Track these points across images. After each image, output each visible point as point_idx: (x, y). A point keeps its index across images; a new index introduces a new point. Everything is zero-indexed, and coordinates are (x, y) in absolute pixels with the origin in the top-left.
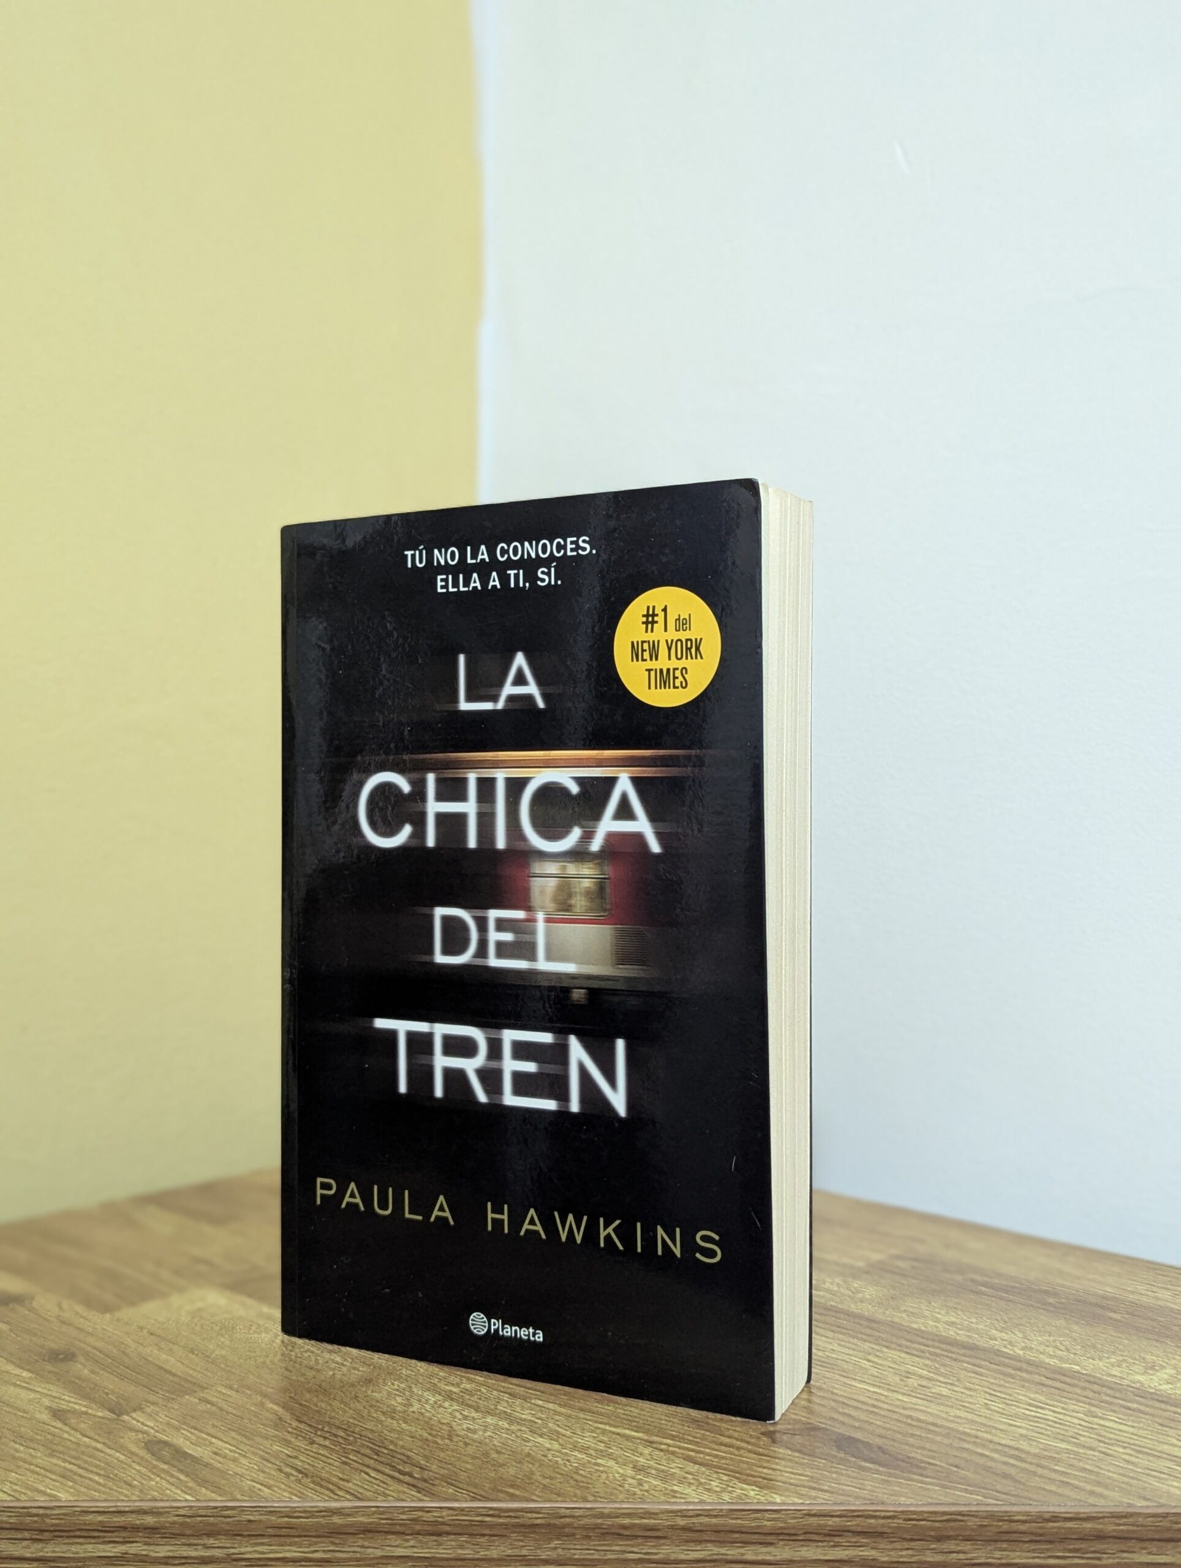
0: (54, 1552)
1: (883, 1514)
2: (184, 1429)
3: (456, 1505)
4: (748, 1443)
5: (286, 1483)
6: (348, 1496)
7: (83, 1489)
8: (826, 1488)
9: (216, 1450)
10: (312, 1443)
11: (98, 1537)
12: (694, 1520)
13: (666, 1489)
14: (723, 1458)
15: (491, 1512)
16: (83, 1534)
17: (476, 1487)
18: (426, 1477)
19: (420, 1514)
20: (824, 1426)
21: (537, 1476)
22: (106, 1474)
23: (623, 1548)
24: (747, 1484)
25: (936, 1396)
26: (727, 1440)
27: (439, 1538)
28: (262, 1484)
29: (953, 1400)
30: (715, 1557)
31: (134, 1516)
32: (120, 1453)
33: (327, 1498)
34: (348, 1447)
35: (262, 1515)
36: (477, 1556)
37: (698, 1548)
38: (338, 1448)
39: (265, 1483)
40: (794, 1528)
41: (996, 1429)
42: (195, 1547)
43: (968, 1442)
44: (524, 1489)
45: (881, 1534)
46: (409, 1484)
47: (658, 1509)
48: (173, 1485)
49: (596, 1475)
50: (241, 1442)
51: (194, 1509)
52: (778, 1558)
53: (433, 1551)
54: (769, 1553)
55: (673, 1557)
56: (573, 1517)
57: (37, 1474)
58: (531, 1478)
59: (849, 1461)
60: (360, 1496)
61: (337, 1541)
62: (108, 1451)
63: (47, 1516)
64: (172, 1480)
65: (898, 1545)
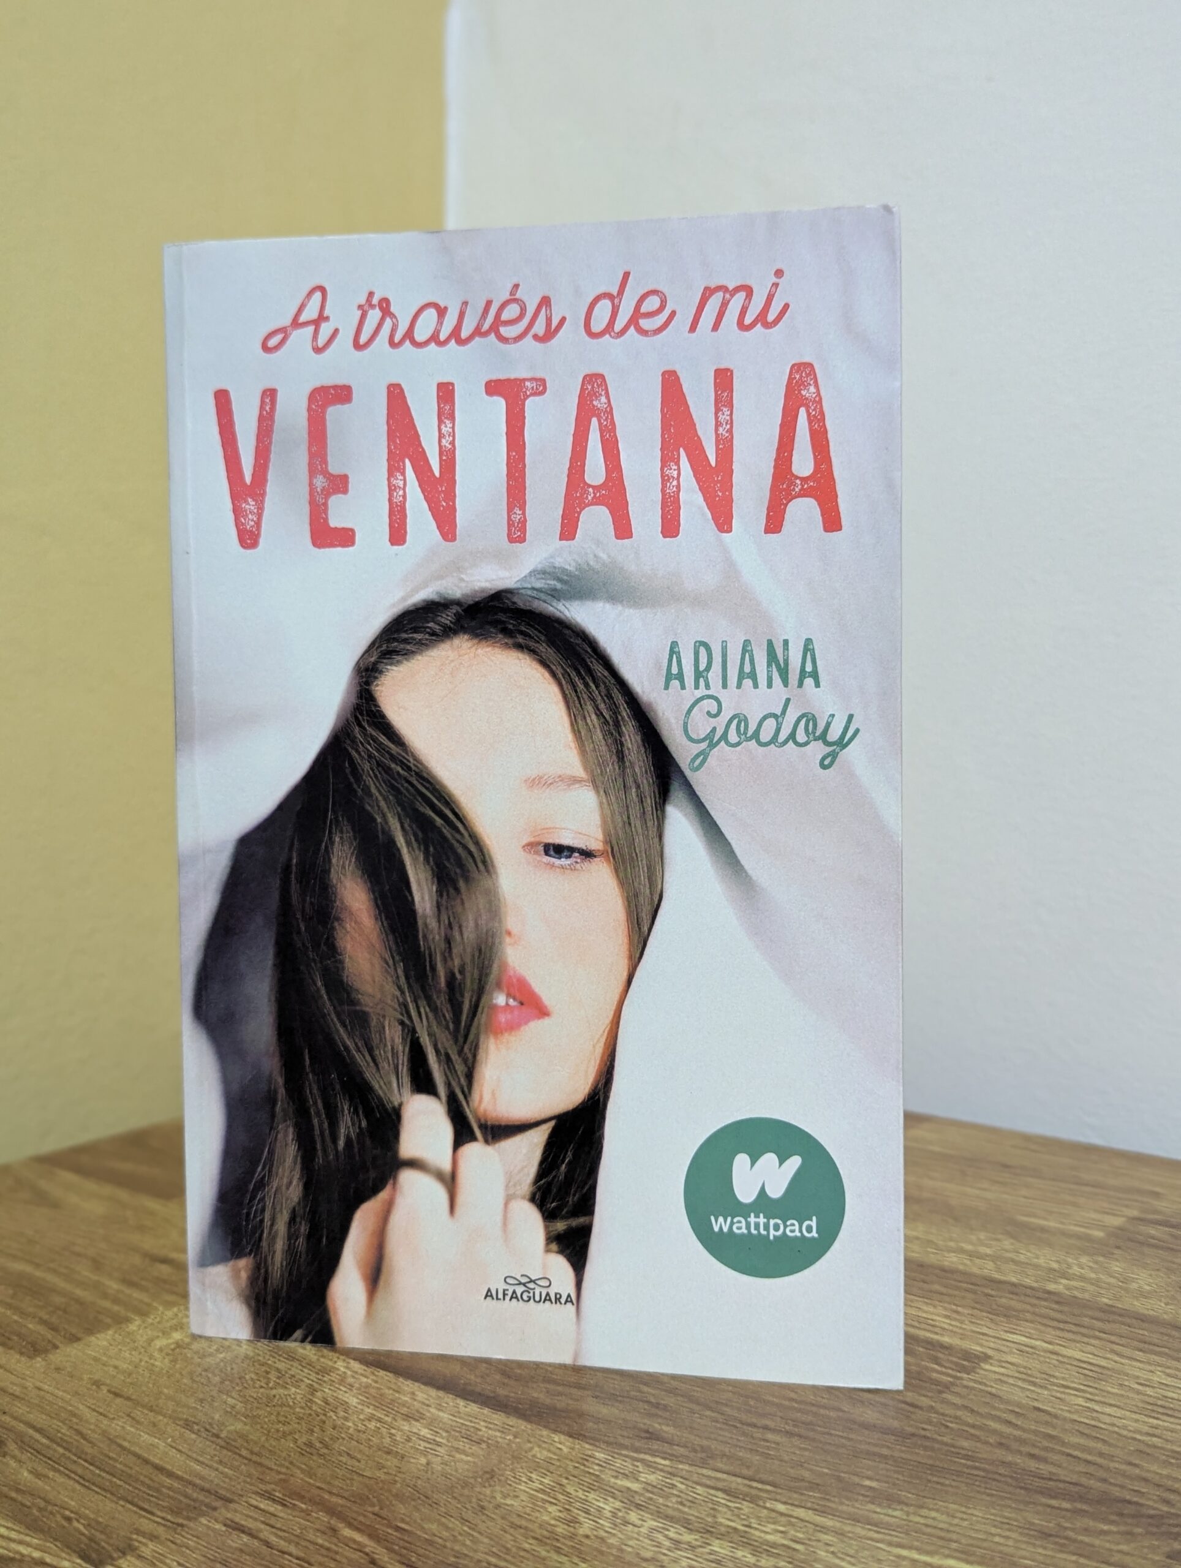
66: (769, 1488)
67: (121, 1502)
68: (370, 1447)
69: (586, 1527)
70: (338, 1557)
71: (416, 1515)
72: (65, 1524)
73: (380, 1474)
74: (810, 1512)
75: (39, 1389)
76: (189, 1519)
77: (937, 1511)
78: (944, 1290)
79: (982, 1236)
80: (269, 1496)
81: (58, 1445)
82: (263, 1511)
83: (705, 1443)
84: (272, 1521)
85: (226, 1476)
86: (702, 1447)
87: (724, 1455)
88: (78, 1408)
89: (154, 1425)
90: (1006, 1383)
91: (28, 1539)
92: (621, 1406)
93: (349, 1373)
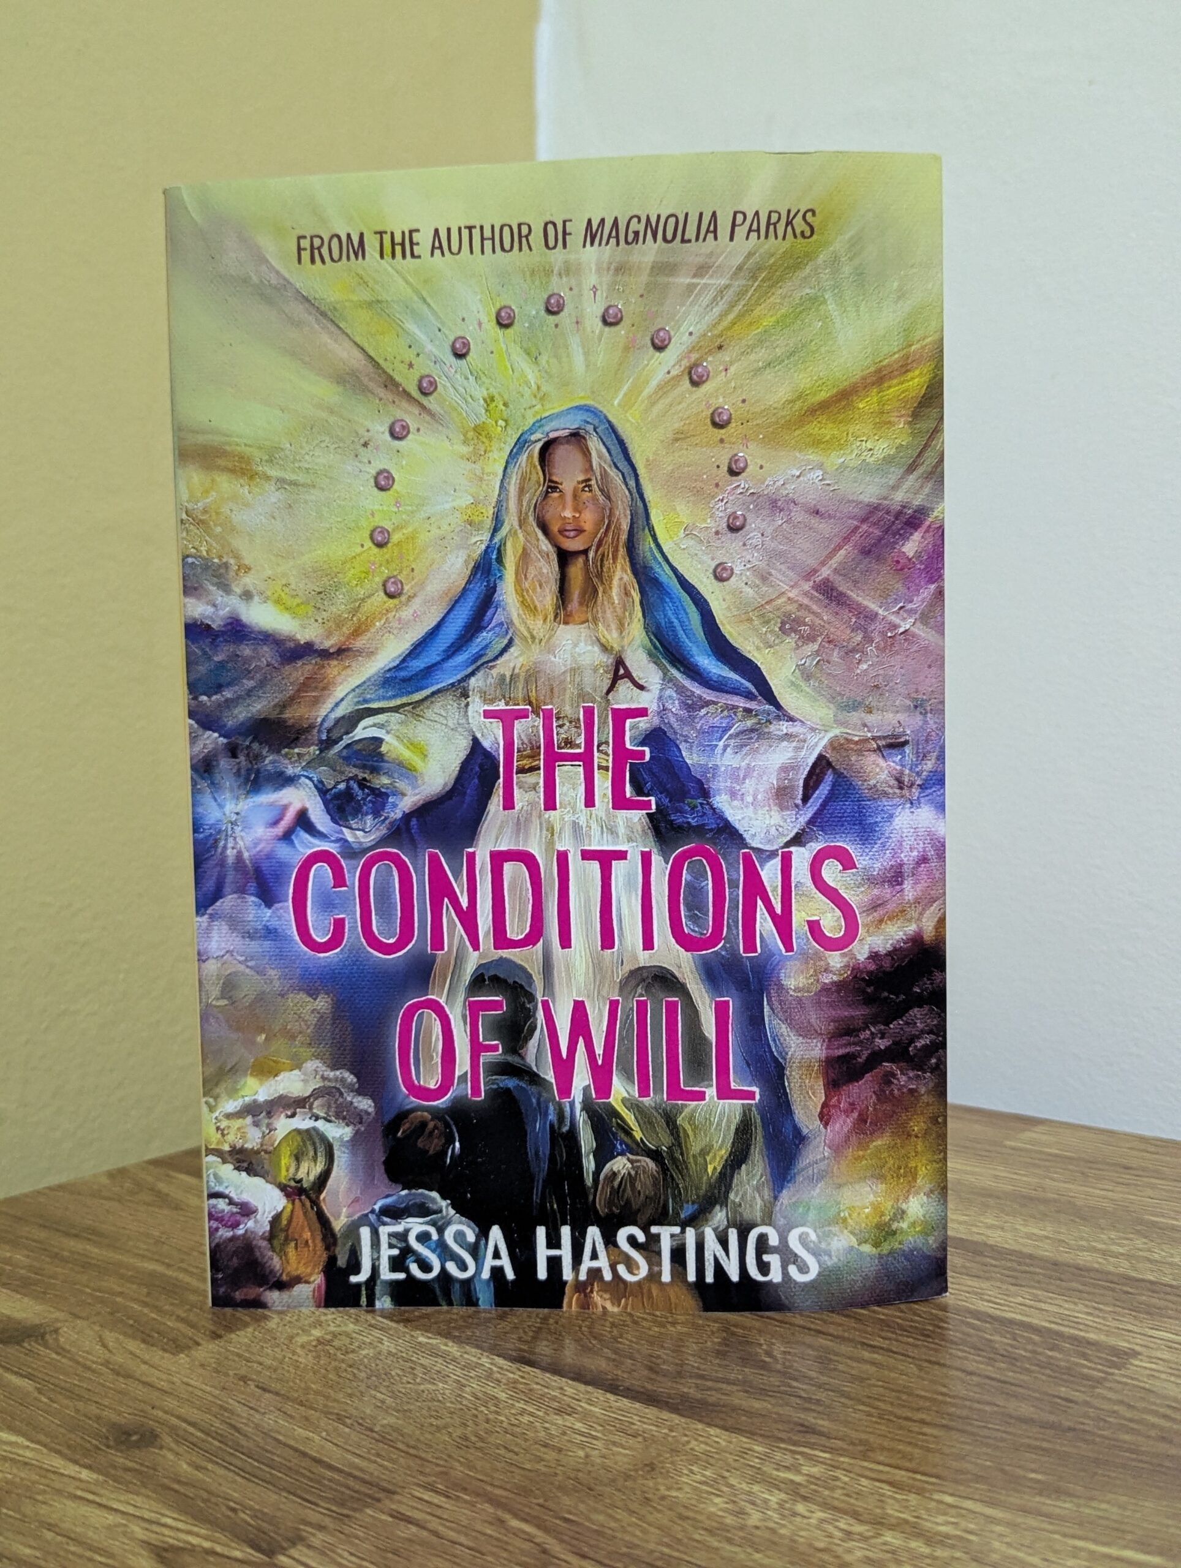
66: (933, 1480)
67: (285, 1494)
68: (526, 1440)
69: (755, 1518)
70: (510, 1548)
71: (582, 1507)
72: (230, 1513)
73: (540, 1467)
74: (979, 1504)
75: (188, 1384)
76: (355, 1510)
77: (1108, 1502)
78: (1081, 1287)
79: (1113, 1234)
80: (431, 1488)
81: (214, 1438)
82: (427, 1502)
83: (864, 1436)
84: (439, 1512)
85: (386, 1468)
86: (861, 1440)
87: (883, 1449)
88: (228, 1403)
89: (307, 1419)
90: (1158, 1378)
91: (196, 1529)
92: (773, 1401)
93: (495, 1369)
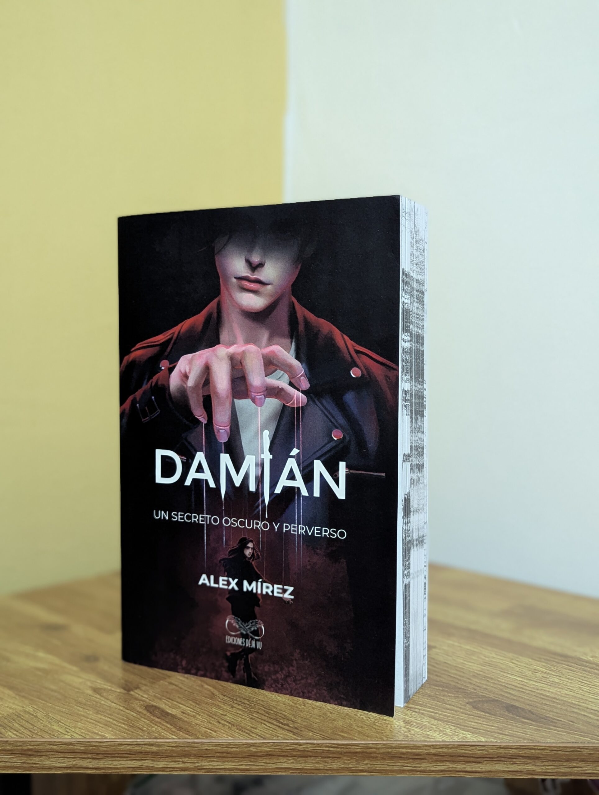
0: (104, 764)
1: (539, 748)
2: (164, 699)
3: (315, 742)
4: (460, 708)
5: (223, 729)
6: (258, 737)
7: (118, 732)
8: (507, 733)
9: (183, 711)
10: (233, 707)
11: (128, 757)
12: (440, 750)
13: (423, 733)
14: (449, 716)
15: (333, 746)
16: (119, 755)
17: (323, 732)
18: (296, 726)
19: (296, 746)
20: (498, 699)
21: (354, 726)
22: (128, 724)
23: (403, 764)
24: (465, 731)
25: (552, 682)
26: (449, 707)
27: (306, 759)
28: (211, 730)
29: (562, 685)
30: (451, 769)
31: (146, 746)
32: (134, 712)
33: (247, 738)
34: (251, 710)
35: (212, 746)
36: (325, 768)
37: (442, 764)
38: (247, 710)
39: (212, 729)
40: (492, 754)
41: (589, 701)
42: (178, 762)
43: (575, 708)
44: (349, 733)
45: (538, 758)
46: (288, 730)
47: (421, 744)
48: (164, 730)
49: (385, 726)
50: (196, 707)
51: (178, 743)
52: (484, 770)
53: (302, 765)
54: (479, 767)
55: (428, 769)
56: (376, 748)
57: (93, 724)
58: (351, 728)
59: (515, 718)
60: (263, 736)
61: (252, 760)
62: (126, 711)
63: (100, 746)
64: (163, 727)
65: (546, 764)
91: (106, 684)
